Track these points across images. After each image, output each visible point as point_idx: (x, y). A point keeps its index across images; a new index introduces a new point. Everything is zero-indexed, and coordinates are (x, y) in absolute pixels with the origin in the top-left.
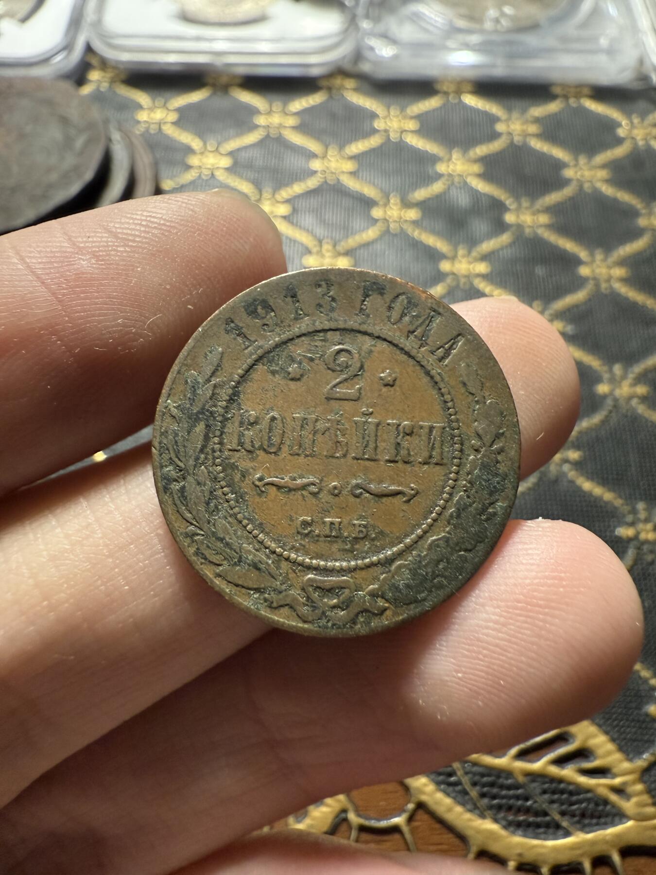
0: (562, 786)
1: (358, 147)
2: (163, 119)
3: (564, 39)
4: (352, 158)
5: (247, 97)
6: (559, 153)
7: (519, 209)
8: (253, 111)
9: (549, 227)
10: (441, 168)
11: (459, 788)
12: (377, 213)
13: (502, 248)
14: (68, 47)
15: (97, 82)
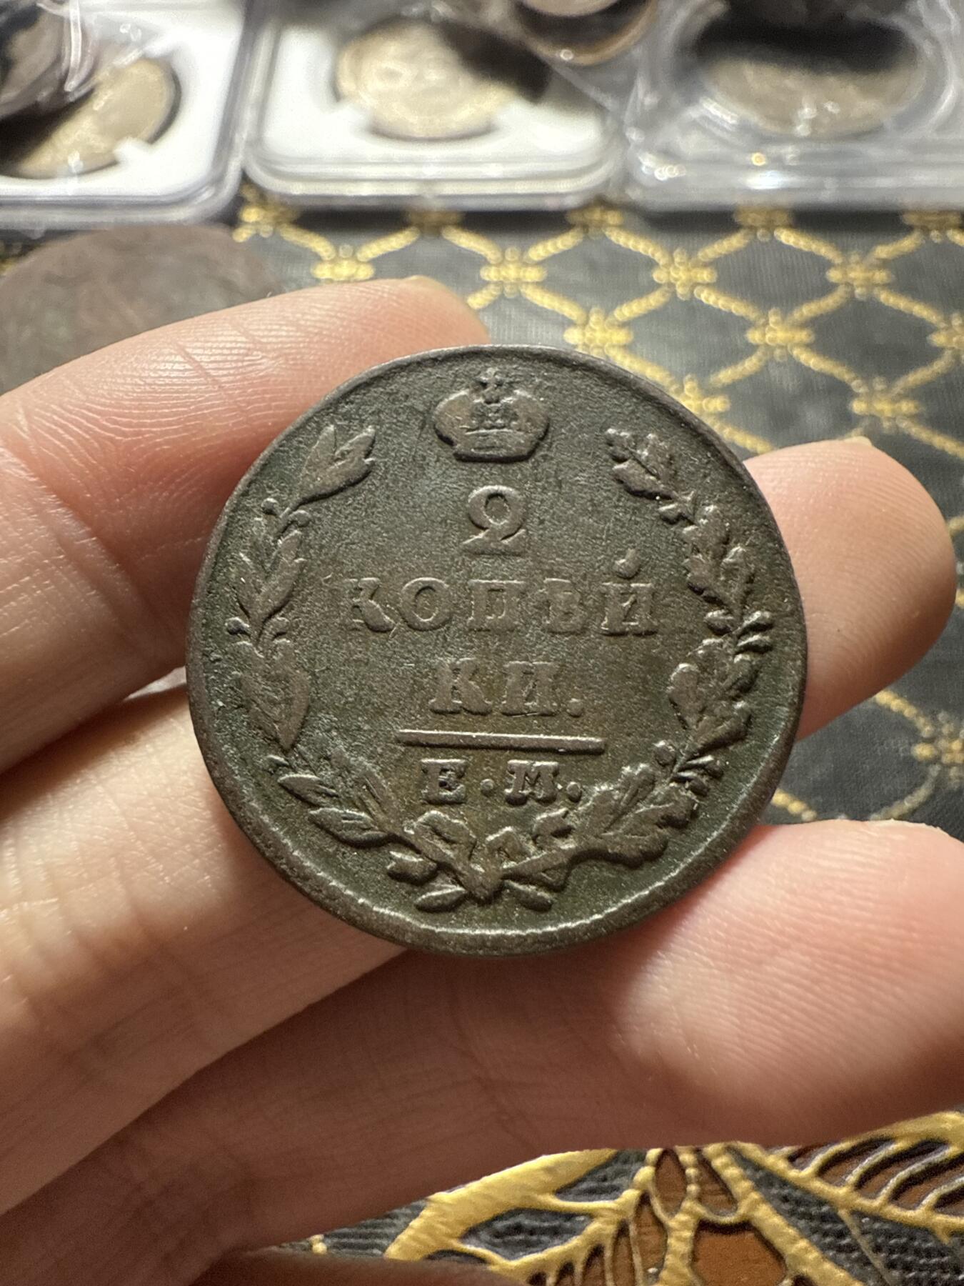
1: (633, 309)
2: (353, 276)
3: (920, 147)
4: (624, 325)
5: (467, 241)
6: (921, 311)
7: (871, 394)
8: (479, 262)
9: (915, 418)
10: (754, 336)
11: (855, 1255)
14: (217, 180)
15: (257, 223)
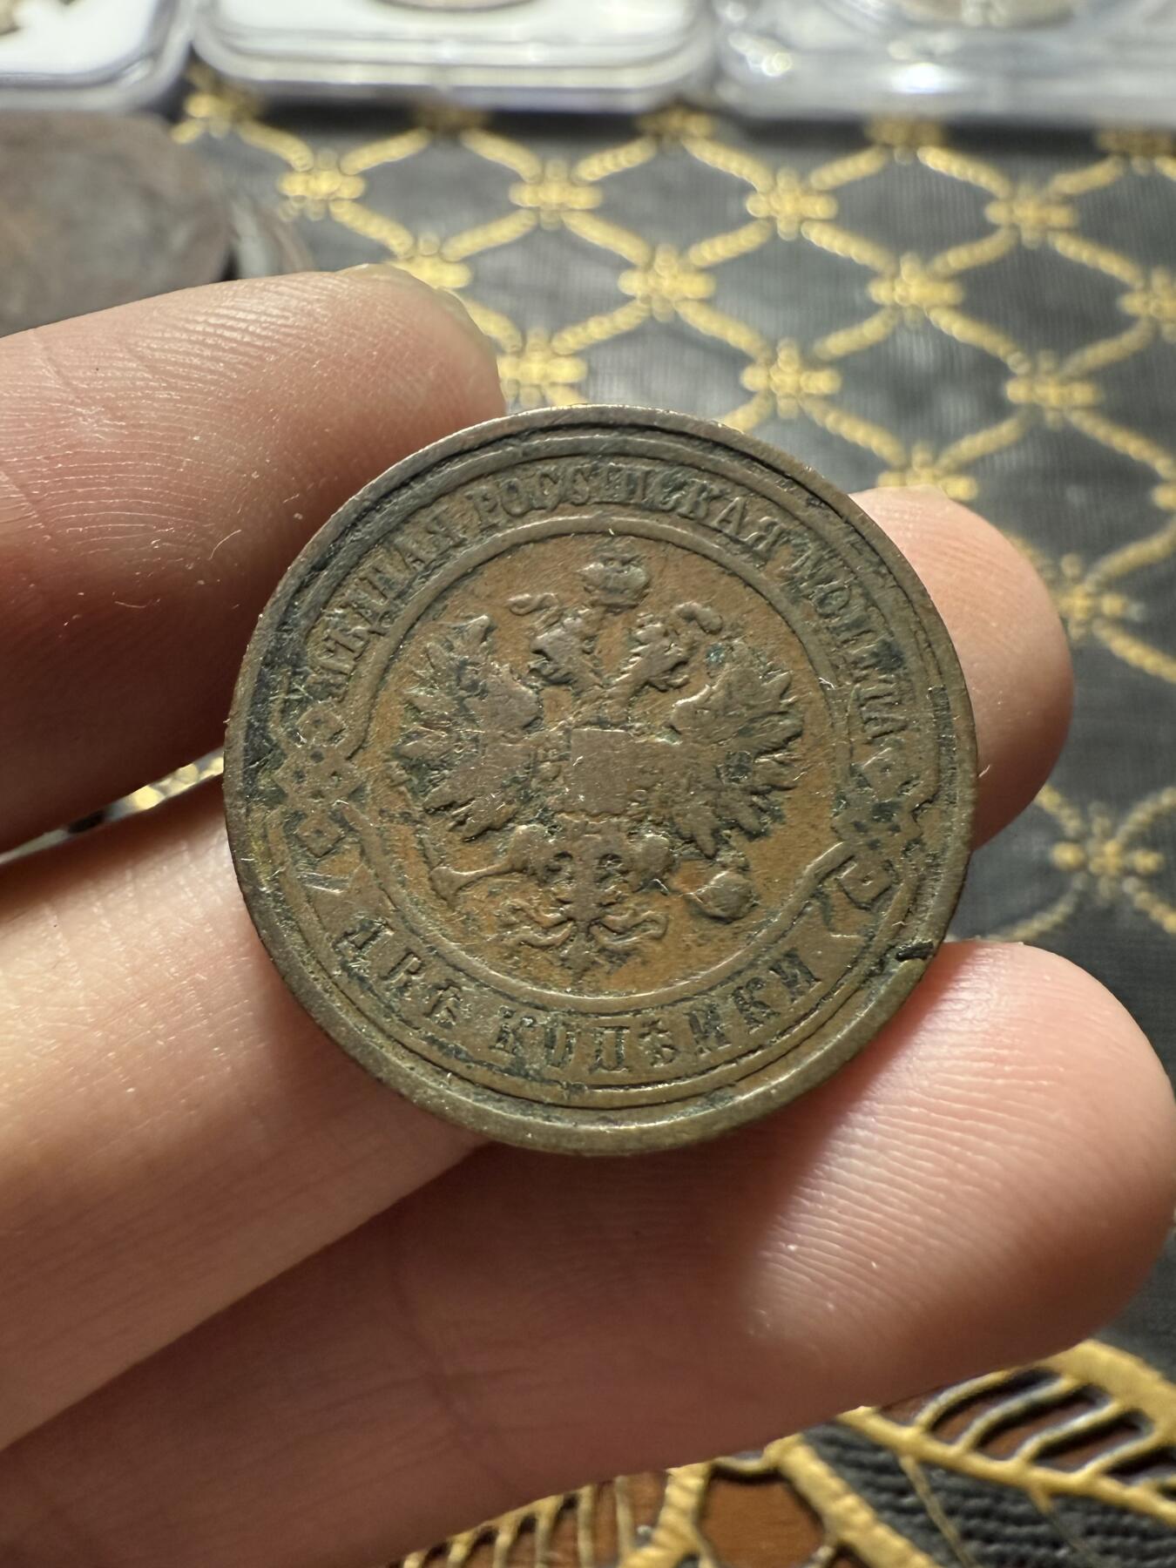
0: (1127, 1520)
1: (717, 249)
2: (332, 194)
3: (1121, 43)
4: (709, 270)
5: (497, 151)
6: (1112, 265)
7: (1033, 373)
8: (508, 178)
9: (1094, 409)
10: (880, 292)
11: (920, 1519)
12: (753, 378)
13: (1000, 452)
14: (153, 54)
15: (206, 119)
